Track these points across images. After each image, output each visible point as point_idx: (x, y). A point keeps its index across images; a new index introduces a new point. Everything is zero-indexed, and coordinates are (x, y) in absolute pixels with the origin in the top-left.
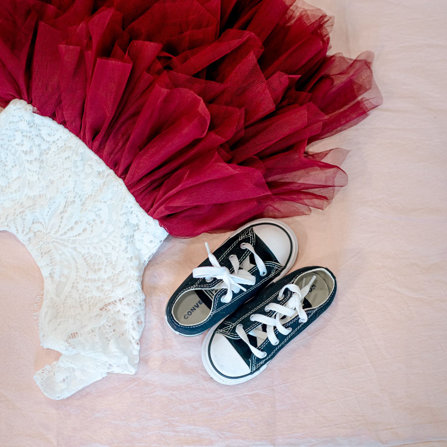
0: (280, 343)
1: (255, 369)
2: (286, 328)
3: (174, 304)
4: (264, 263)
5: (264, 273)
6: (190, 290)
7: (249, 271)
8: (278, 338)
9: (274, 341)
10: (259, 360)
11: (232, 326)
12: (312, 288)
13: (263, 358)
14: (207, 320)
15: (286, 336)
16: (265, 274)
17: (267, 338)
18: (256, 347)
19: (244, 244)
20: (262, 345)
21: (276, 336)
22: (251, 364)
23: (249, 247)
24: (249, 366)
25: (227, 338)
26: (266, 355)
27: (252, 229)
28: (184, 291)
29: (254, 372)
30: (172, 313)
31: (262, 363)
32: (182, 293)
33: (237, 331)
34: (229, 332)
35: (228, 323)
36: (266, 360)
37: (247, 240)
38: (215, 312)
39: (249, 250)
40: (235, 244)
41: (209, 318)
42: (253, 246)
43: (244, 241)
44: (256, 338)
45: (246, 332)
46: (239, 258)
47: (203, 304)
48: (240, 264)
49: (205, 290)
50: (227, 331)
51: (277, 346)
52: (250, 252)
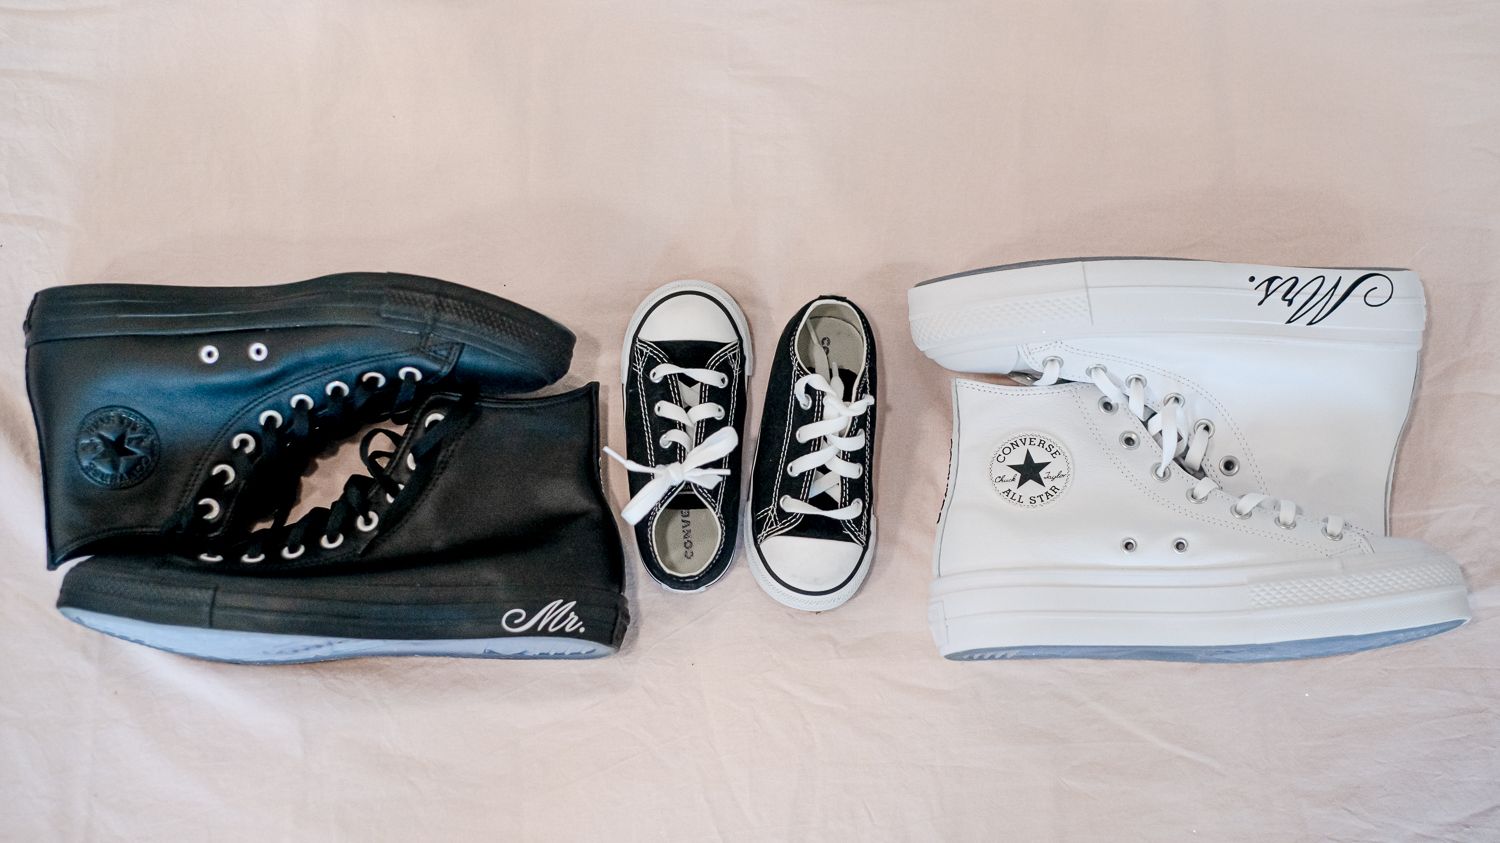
0: (864, 465)
1: (864, 538)
2: (855, 435)
3: (658, 557)
4: (707, 368)
5: (723, 380)
6: (658, 516)
7: (701, 403)
8: (855, 462)
9: (853, 471)
10: (858, 521)
11: (773, 512)
12: (825, 345)
13: (861, 511)
14: (722, 528)
15: (864, 449)
16: (726, 380)
17: (842, 478)
18: (837, 508)
19: (654, 374)
20: (842, 494)
21: (851, 461)
22: (853, 537)
23: (663, 370)
24: (852, 541)
25: (782, 535)
26: (861, 503)
27: (640, 341)
28: (652, 525)
29: (867, 542)
30: (668, 571)
31: (865, 519)
32: (651, 530)
33: (787, 510)
34: (777, 524)
35: (762, 514)
36: (868, 510)
37: (652, 363)
38: (719, 507)
39: (670, 375)
40: (641, 385)
41: (721, 523)
42: (669, 362)
43: (647, 369)
44: (824, 493)
45: (802, 500)
46: (670, 400)
47: (691, 511)
48: (681, 406)
49: (682, 491)
50: (772, 525)
51: (864, 474)
52: (674, 375)
